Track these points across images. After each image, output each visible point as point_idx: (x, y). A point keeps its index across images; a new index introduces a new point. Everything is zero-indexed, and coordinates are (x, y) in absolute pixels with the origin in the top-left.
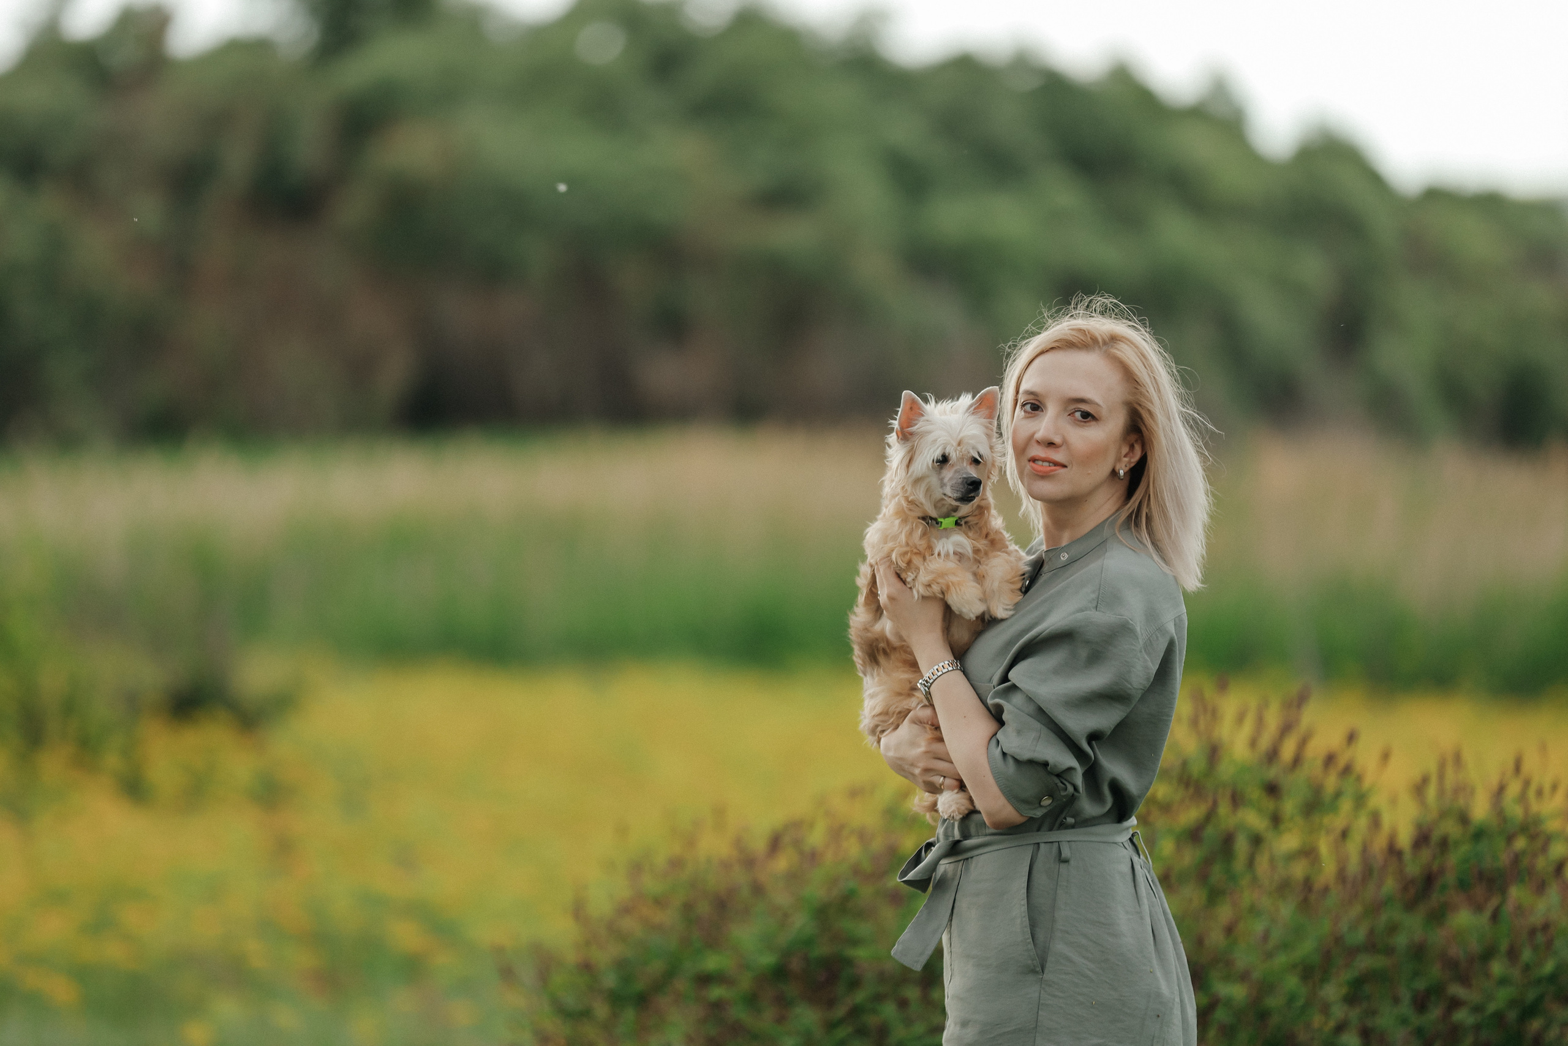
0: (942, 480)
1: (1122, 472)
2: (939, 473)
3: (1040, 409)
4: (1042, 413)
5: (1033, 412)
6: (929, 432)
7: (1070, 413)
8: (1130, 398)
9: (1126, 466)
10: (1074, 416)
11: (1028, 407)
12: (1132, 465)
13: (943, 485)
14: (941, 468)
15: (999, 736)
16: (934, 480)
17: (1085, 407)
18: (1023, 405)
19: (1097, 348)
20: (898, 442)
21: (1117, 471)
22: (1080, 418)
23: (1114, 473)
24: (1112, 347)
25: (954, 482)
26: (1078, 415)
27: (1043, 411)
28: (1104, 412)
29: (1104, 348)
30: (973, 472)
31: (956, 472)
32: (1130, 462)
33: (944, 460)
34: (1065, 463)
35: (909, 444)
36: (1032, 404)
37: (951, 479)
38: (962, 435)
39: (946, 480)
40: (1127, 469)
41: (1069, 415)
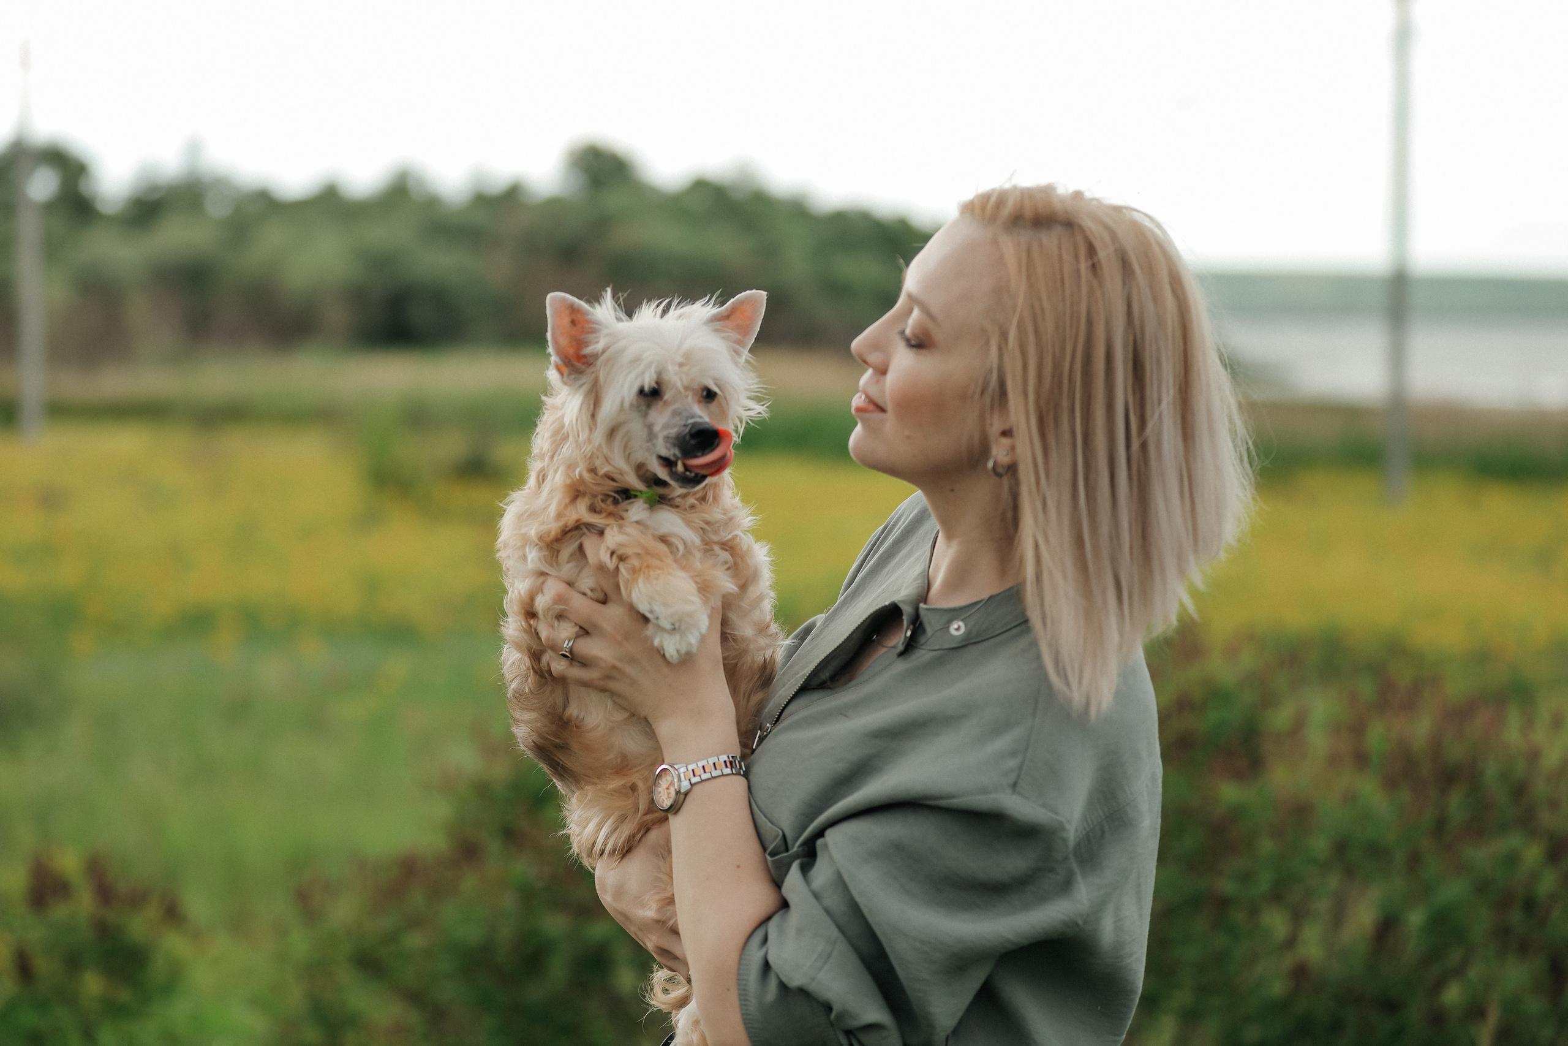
0: (650, 427)
2: (646, 415)
6: (623, 350)
13: (651, 436)
14: (649, 406)
15: (772, 926)
16: (636, 427)
20: (565, 383)
25: (673, 431)
30: (703, 415)
31: (676, 413)
33: (652, 395)
35: (586, 380)
37: (666, 426)
38: (686, 346)
39: (657, 428)
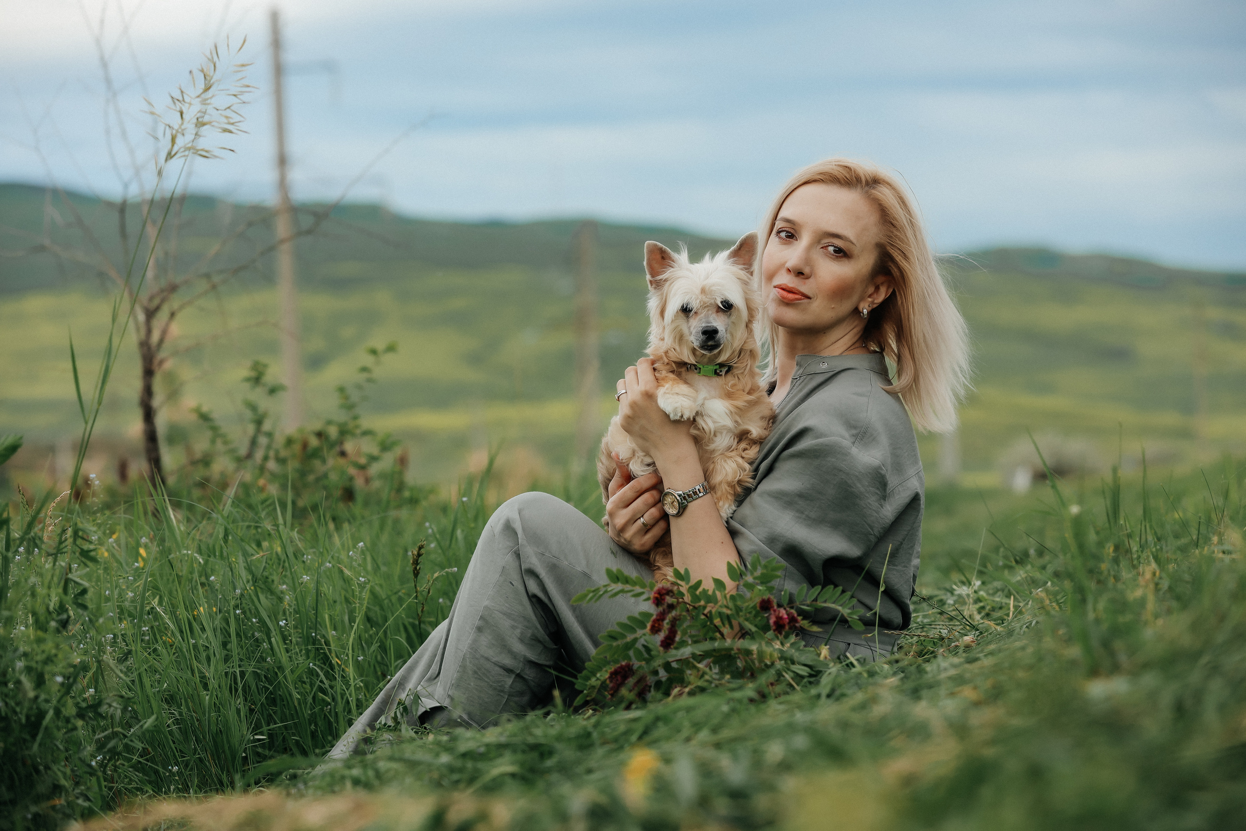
1: (865, 311)
3: (794, 238)
4: (796, 242)
5: (788, 239)
7: (823, 246)
8: (884, 240)
9: (869, 306)
10: (827, 250)
11: (783, 235)
12: (875, 306)
14: (683, 319)
17: (839, 243)
18: (779, 232)
19: (859, 186)
21: (861, 309)
22: (832, 252)
23: (856, 311)
24: (874, 188)
26: (831, 249)
27: (797, 240)
28: (856, 251)
29: (867, 188)
31: (697, 322)
32: (873, 303)
34: (811, 296)
36: (787, 232)
40: (870, 309)
41: (822, 248)
